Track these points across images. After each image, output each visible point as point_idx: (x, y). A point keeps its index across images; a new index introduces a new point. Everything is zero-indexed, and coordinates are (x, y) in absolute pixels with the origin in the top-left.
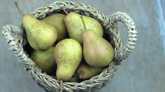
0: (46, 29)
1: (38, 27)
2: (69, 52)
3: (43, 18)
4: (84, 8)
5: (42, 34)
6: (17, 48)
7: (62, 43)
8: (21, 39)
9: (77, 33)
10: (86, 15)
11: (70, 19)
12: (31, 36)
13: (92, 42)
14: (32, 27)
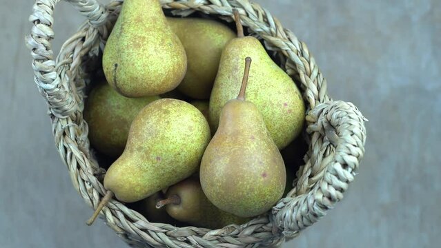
0: (159, 49)
1: (148, 30)
2: (171, 138)
3: (179, 17)
4: (289, 47)
5: (142, 53)
6: (44, 49)
7: (170, 105)
8: (89, 36)
10: (287, 67)
12: (118, 38)
13: (237, 138)
14: (135, 20)
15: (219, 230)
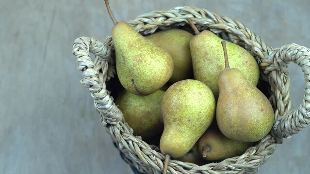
0: (153, 56)
1: (140, 48)
2: (191, 104)
3: (150, 34)
4: (230, 26)
5: (145, 64)
6: (97, 83)
7: (181, 85)
8: (104, 67)
9: (211, 71)
10: (232, 40)
11: (201, 43)
12: (124, 63)
13: (237, 93)
14: (128, 47)
15: (244, 154)
